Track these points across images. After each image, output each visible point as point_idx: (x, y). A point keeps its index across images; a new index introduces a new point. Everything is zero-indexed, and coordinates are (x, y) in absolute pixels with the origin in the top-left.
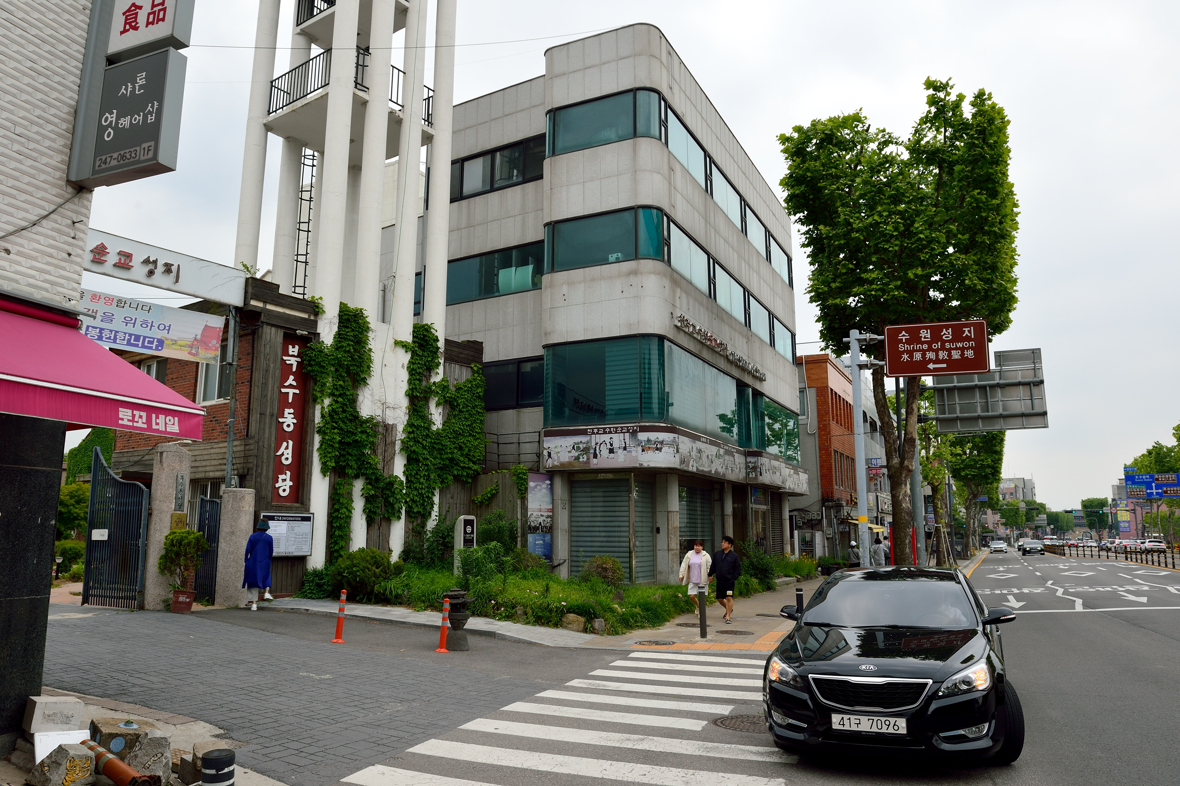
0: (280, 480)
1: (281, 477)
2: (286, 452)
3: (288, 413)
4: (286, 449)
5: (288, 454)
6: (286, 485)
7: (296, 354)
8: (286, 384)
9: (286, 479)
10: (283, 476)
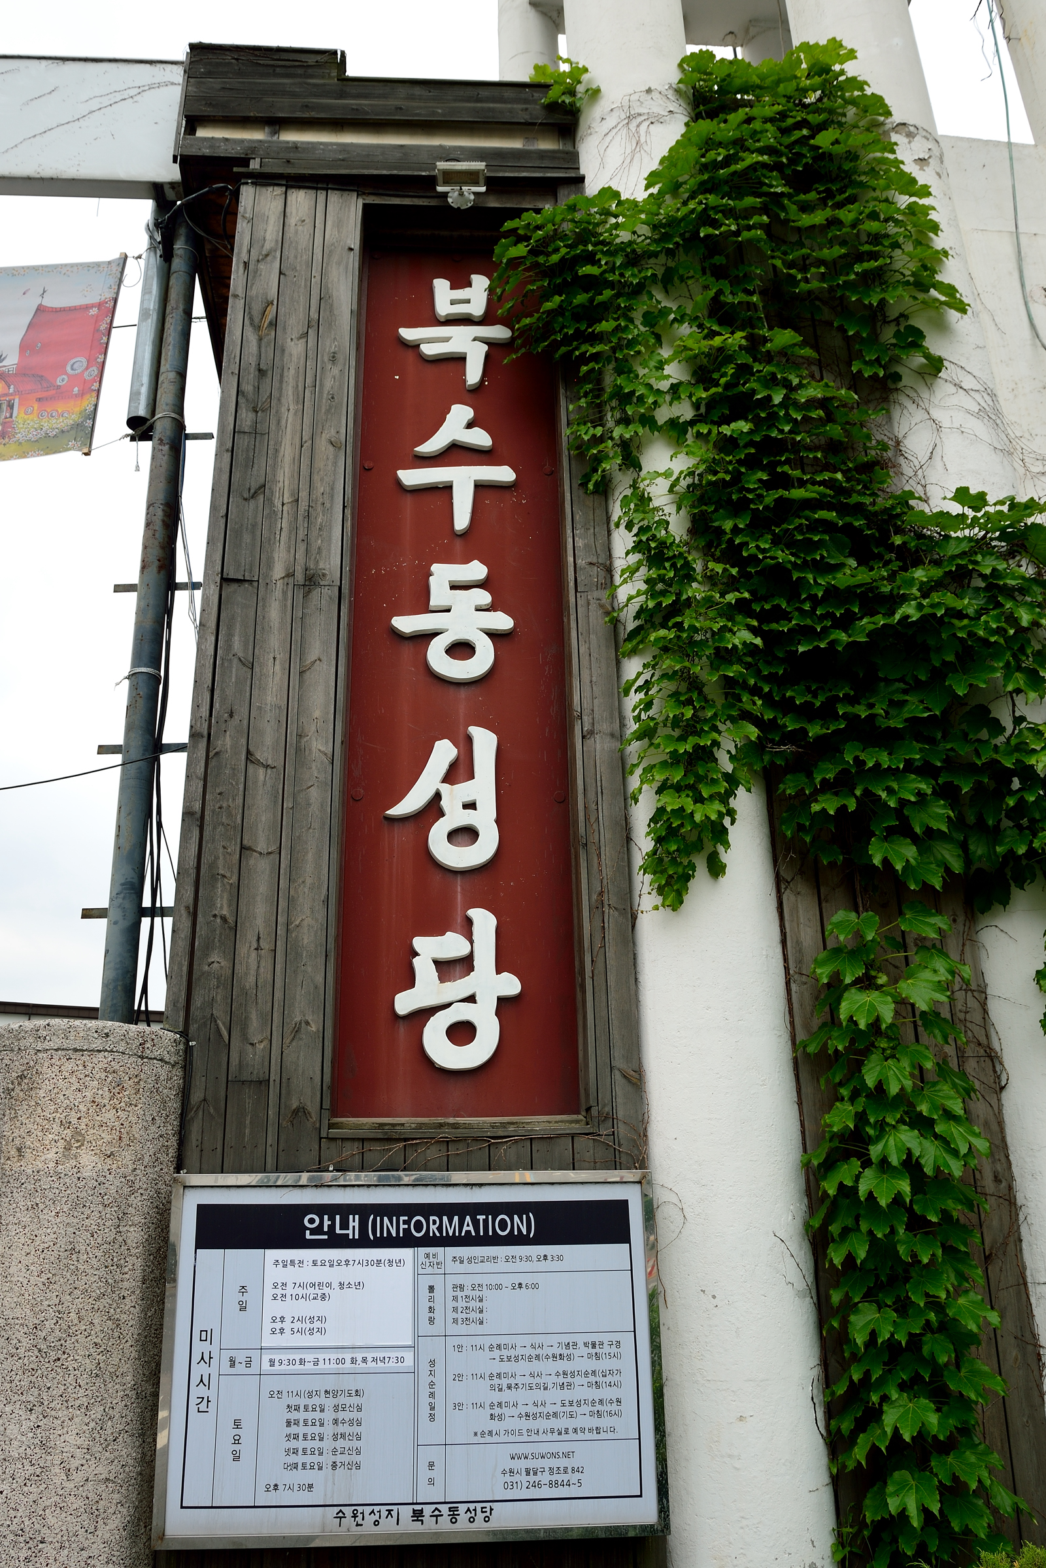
0: (424, 967)
1: (435, 948)
2: (453, 796)
3: (454, 587)
4: (451, 776)
5: (471, 806)
6: (471, 999)
7: (477, 308)
8: (434, 444)
9: (466, 964)
10: (451, 945)
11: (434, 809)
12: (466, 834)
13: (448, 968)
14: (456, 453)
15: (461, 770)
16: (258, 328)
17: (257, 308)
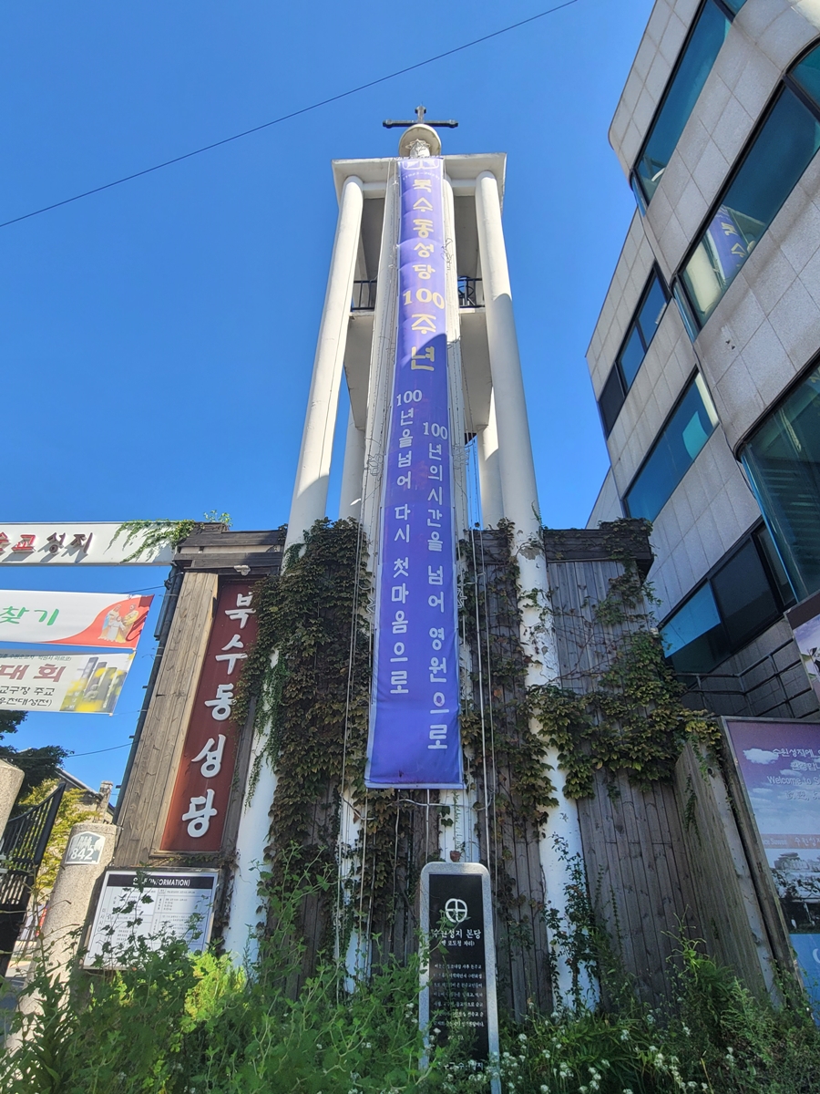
0: (192, 807)
1: (195, 801)
2: (210, 756)
3: (224, 691)
4: (211, 750)
5: (214, 758)
6: (203, 816)
7: (247, 604)
8: (226, 648)
9: (204, 805)
10: (201, 800)
11: (204, 759)
12: (211, 767)
13: (199, 807)
14: (234, 650)
15: (213, 748)
16: (181, 617)
17: (182, 611)
